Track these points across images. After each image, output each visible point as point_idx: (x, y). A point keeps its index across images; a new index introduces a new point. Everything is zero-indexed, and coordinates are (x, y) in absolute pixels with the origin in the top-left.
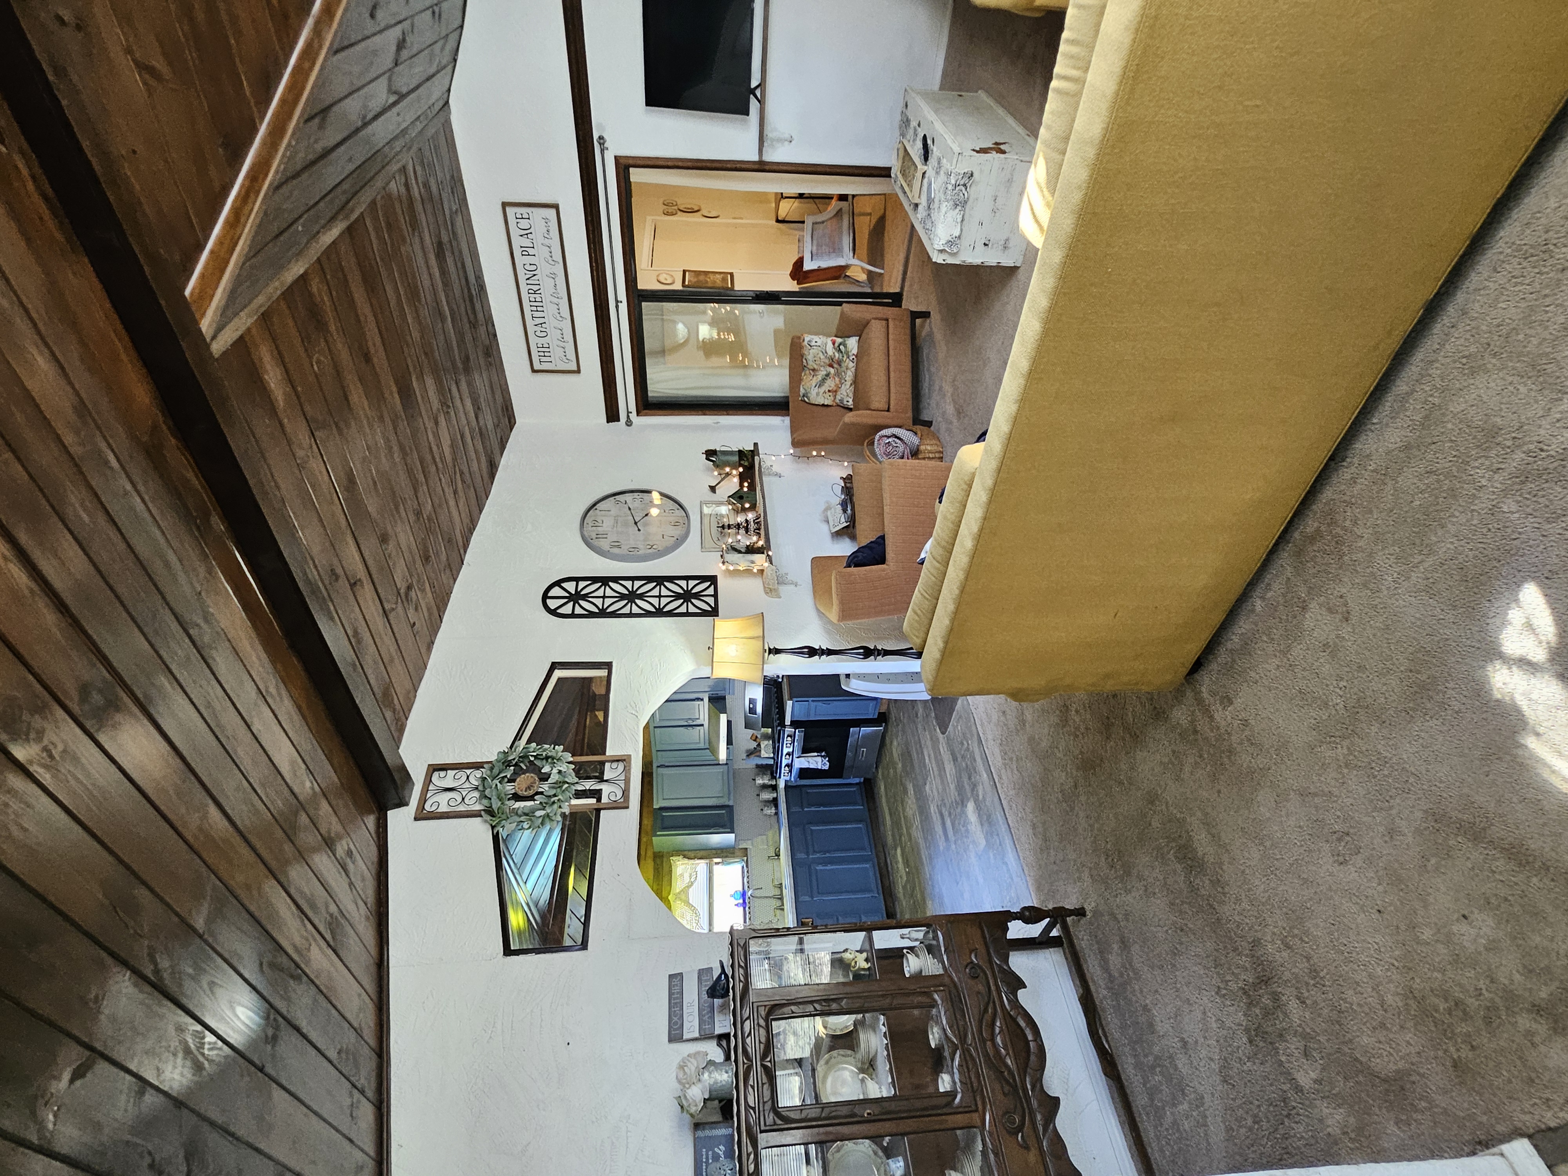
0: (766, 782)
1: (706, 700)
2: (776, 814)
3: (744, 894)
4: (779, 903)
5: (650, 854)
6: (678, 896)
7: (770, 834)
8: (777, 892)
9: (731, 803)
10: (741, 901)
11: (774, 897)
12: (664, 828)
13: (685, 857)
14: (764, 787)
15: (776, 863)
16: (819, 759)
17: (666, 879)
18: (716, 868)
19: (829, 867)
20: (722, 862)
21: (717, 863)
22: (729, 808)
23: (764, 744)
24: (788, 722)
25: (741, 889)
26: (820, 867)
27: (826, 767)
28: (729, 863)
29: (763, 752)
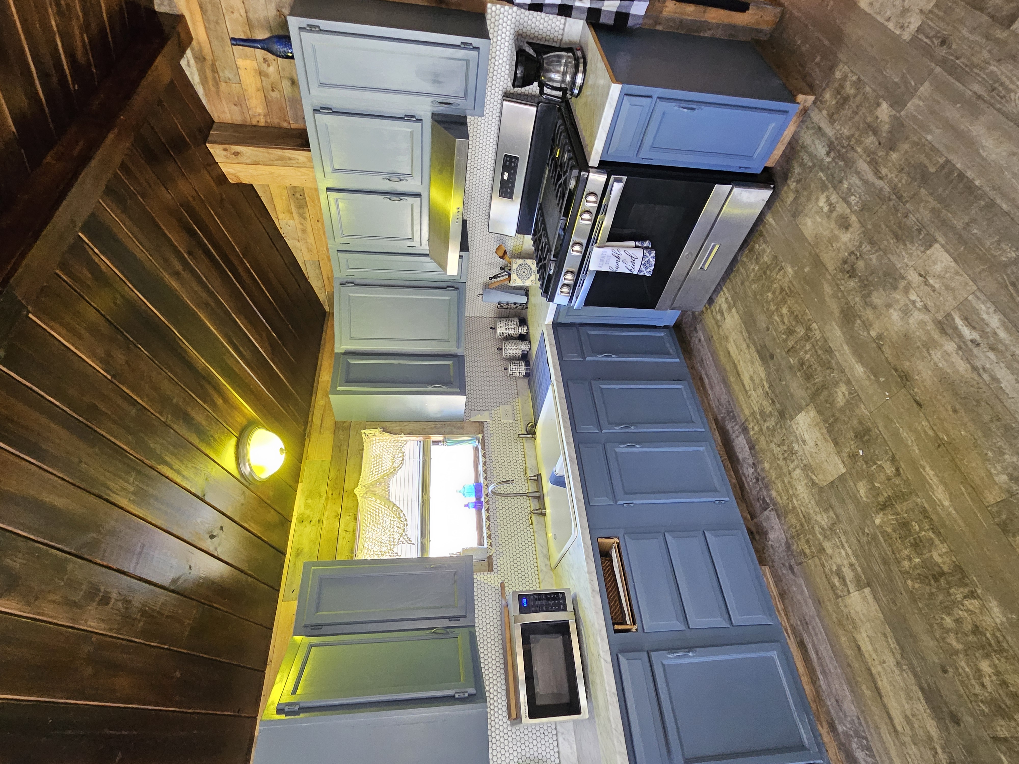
0: (512, 332)
1: (428, 121)
2: (527, 375)
3: (478, 489)
4: (534, 505)
5: (329, 423)
6: (369, 490)
7: (518, 403)
8: (531, 487)
9: (460, 352)
10: (473, 499)
11: (527, 495)
12: (349, 381)
13: (385, 430)
14: (508, 338)
15: (527, 445)
16: (639, 253)
17: (351, 462)
18: (434, 448)
19: (638, 449)
20: (445, 442)
21: (436, 443)
22: (458, 359)
23: (516, 264)
24: (594, 161)
25: (471, 481)
26: (622, 449)
27: (648, 272)
28: (455, 443)
29: (514, 276)
